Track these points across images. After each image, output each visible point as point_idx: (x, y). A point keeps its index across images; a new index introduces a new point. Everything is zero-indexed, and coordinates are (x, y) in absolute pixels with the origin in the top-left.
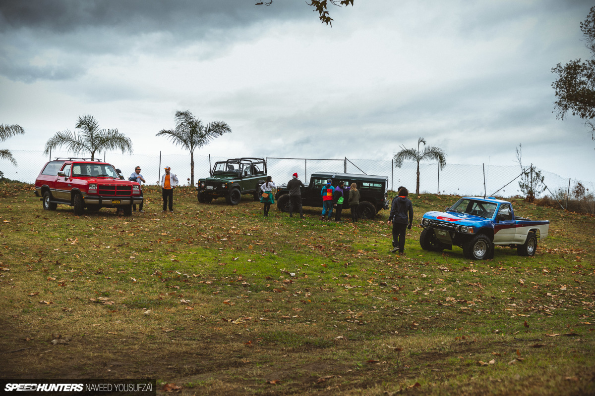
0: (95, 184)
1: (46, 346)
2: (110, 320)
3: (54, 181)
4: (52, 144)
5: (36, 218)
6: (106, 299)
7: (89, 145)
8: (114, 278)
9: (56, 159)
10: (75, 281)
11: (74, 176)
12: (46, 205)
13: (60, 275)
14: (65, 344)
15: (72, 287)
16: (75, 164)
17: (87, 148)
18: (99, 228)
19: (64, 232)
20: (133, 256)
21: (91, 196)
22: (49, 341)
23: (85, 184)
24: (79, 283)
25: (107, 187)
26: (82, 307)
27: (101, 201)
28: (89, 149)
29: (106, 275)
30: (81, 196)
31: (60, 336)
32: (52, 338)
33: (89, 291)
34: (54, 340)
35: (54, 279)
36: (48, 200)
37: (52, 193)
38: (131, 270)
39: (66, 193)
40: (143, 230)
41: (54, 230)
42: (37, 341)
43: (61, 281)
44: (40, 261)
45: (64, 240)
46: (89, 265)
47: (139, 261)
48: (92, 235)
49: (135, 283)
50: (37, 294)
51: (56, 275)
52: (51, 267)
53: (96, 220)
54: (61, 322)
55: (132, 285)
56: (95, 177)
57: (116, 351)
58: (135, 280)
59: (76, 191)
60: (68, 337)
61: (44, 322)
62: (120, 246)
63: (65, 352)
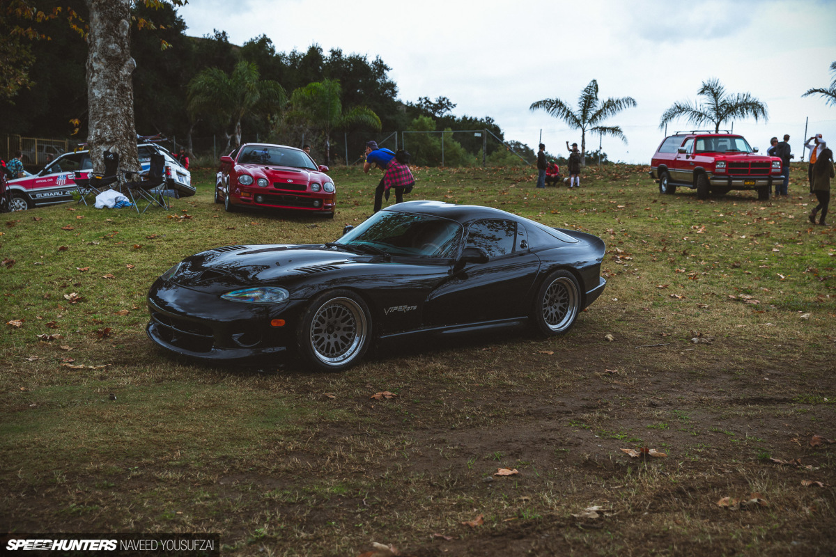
0: (723, 161)
1: (686, 344)
2: (758, 322)
3: (673, 159)
4: (669, 116)
5: (653, 202)
6: (749, 297)
7: (713, 114)
8: (756, 273)
9: (675, 134)
10: (708, 275)
11: (697, 153)
12: (663, 187)
13: (689, 267)
14: (707, 344)
15: (704, 281)
16: (699, 138)
17: (711, 118)
18: (729, 214)
19: (687, 219)
20: (776, 248)
21: (718, 175)
22: (688, 338)
23: (711, 162)
24: (713, 277)
25: (739, 164)
26: (720, 304)
27: (730, 182)
28: (713, 120)
29: (745, 270)
30: (706, 176)
31: (701, 335)
32: (691, 336)
33: (727, 287)
34: (695, 339)
35: (683, 271)
36: (666, 182)
37: (671, 174)
38: (775, 265)
39: (687, 173)
40: (785, 218)
41: (676, 217)
42: (676, 338)
43: (692, 274)
44: (664, 250)
45: (688, 228)
46: (722, 258)
47: (785, 255)
48: (721, 222)
49: (784, 281)
50: (666, 286)
51: (684, 266)
52: (678, 258)
53: (725, 205)
54: (698, 319)
55: (779, 283)
56: (723, 153)
57: (771, 358)
58: (783, 277)
59: (700, 171)
60: (710, 337)
61: (679, 318)
62: (757, 236)
63: (709, 353)
